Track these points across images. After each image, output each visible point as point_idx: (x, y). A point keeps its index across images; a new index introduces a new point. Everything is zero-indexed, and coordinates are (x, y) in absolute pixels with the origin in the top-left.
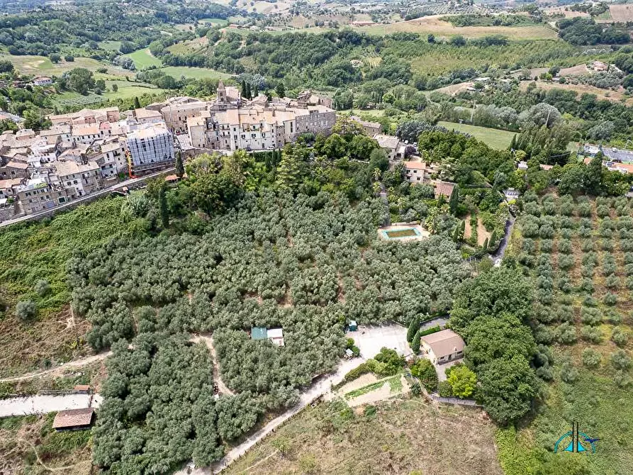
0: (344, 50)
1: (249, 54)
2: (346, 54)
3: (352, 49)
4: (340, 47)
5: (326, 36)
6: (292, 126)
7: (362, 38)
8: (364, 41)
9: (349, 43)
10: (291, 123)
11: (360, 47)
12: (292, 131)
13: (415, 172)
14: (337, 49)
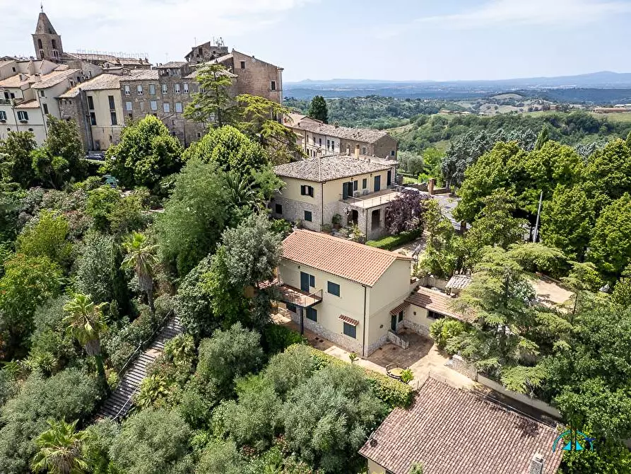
0: (571, 137)
1: (448, 137)
2: (573, 142)
3: (582, 137)
4: (565, 133)
5: (547, 120)
6: (112, 106)
7: (600, 125)
8: (603, 128)
9: (579, 129)
10: (111, 98)
11: (596, 136)
12: (114, 122)
13: (334, 289)
14: (561, 136)
